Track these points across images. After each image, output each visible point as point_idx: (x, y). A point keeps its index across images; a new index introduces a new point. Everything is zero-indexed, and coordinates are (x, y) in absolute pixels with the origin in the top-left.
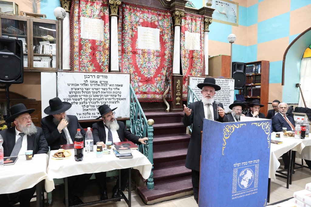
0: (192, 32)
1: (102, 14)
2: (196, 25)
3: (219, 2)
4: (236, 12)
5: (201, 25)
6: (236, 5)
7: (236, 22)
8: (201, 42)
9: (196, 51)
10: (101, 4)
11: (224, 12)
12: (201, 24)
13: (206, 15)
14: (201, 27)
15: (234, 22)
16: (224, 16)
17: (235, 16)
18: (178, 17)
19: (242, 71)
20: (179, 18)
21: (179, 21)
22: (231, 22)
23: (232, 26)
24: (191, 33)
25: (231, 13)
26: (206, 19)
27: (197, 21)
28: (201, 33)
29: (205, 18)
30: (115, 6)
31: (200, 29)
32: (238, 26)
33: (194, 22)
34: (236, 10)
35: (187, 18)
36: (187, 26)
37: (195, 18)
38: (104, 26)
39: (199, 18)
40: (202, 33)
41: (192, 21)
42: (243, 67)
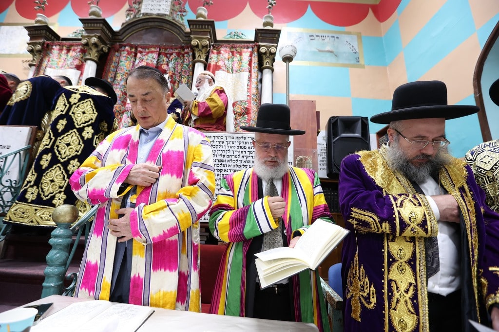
0: (234, 72)
1: (77, 62)
2: (241, 60)
3: (317, 36)
4: (356, 47)
5: (251, 59)
6: (355, 37)
7: (358, 62)
8: (251, 86)
9: (239, 102)
10: (79, 50)
11: (328, 48)
12: (253, 58)
13: (261, 42)
14: (253, 62)
15: (353, 62)
16: (328, 55)
17: (356, 53)
18: (196, 49)
19: (356, 135)
20: (200, 50)
21: (199, 55)
22: (347, 62)
23: (349, 69)
24: (231, 74)
25: (344, 49)
26: (261, 49)
27: (243, 54)
28: (250, 72)
29: (259, 47)
30: (90, 46)
31: (250, 64)
32: (363, 67)
33: (238, 56)
34: (356, 43)
35: (222, 52)
36: (220, 63)
37: (239, 51)
38: (79, 78)
39: (248, 48)
40: (253, 71)
41: (233, 55)
42: (359, 125)
